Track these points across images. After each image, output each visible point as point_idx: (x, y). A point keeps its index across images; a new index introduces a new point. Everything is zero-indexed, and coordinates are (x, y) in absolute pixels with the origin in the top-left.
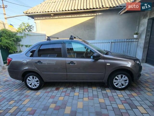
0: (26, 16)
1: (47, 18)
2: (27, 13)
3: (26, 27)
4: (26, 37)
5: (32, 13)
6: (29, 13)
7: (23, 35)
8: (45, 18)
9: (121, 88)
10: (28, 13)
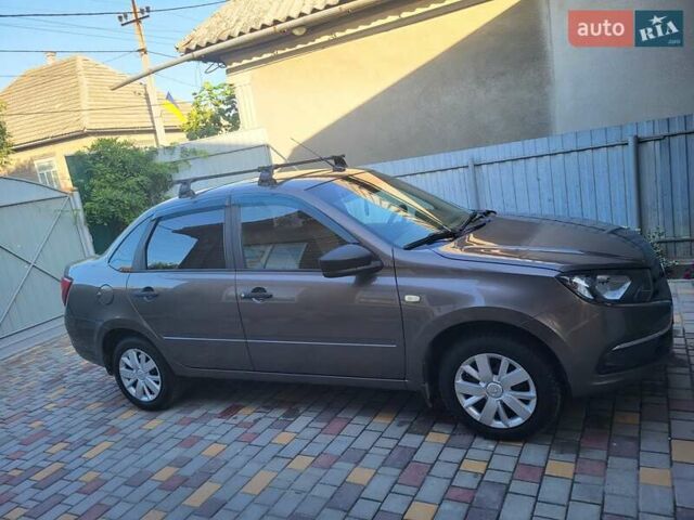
0: (189, 60)
1: (280, 52)
2: (188, 51)
3: (222, 106)
4: (191, 163)
5: (208, 44)
6: (198, 47)
7: (177, 157)
8: (269, 55)
9: (504, 426)
10: (193, 47)
